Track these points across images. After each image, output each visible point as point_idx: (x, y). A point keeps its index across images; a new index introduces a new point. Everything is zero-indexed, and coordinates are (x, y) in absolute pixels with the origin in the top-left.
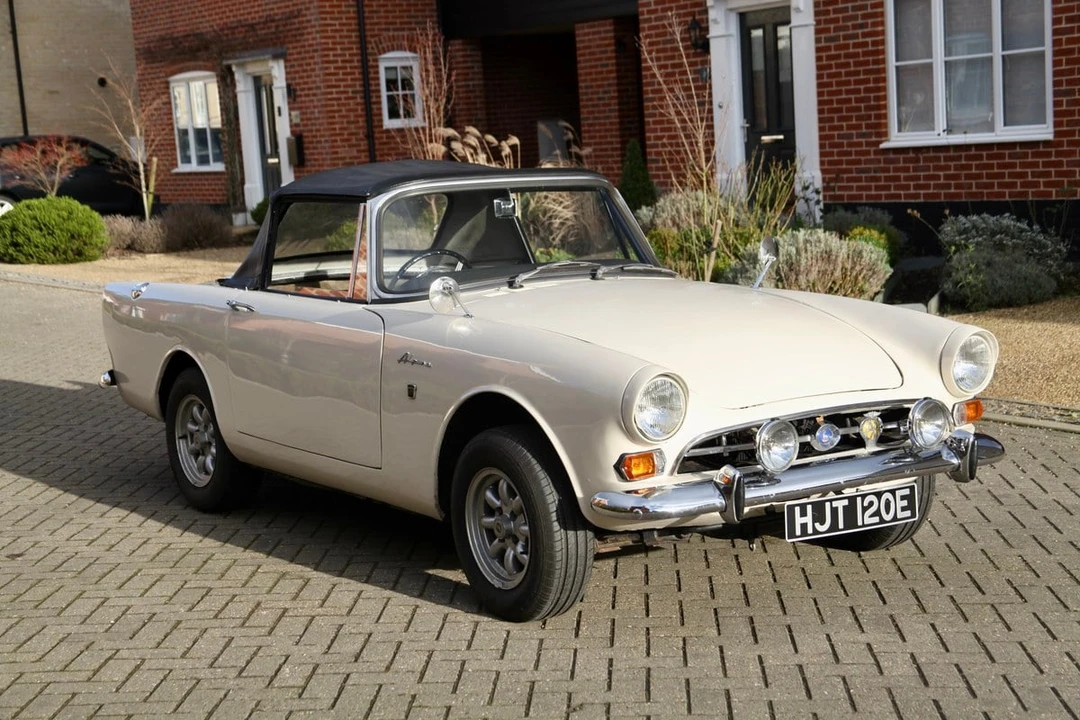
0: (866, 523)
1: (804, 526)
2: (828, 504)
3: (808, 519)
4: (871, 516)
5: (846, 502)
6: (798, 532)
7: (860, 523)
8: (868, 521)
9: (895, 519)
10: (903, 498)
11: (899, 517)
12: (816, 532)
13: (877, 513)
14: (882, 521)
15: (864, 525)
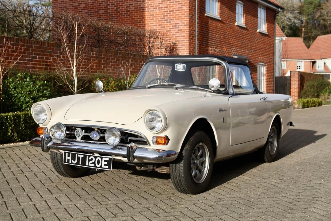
0: (89, 165)
1: (68, 160)
2: (77, 155)
3: (70, 158)
4: (91, 163)
5: (83, 156)
6: (66, 161)
7: (87, 165)
8: (90, 165)
9: (101, 167)
10: (105, 161)
11: (102, 167)
12: (72, 163)
13: (94, 163)
14: (95, 166)
15: (88, 166)
